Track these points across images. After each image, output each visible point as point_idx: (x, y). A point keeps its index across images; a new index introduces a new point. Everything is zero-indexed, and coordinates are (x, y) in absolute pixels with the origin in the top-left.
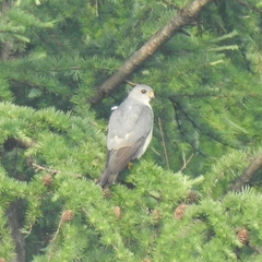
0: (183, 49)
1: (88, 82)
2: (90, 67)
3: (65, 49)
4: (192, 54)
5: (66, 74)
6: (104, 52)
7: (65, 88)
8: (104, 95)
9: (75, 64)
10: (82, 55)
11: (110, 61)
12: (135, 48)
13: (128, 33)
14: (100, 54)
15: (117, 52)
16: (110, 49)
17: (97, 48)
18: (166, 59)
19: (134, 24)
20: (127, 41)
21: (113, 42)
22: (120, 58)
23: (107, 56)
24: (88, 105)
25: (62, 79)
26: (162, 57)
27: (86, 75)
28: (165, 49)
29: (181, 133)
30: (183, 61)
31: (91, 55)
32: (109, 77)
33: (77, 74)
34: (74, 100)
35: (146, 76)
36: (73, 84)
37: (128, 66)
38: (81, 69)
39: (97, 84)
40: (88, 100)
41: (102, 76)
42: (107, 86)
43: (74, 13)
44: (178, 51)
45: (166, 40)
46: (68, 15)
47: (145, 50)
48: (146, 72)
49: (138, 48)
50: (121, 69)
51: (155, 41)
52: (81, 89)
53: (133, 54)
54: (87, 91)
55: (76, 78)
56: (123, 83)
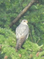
0: (35, 9)
1: (9, 20)
2: (9, 16)
3: (2, 12)
4: (37, 11)
5: (2, 19)
6: (13, 12)
7: (3, 23)
8: (13, 24)
9: (5, 16)
10: (7, 13)
11: (15, 14)
12: (21, 10)
13: (19, 6)
14: (12, 12)
15: (16, 11)
16: (14, 11)
17: (11, 11)
18: (30, 13)
19: (21, 3)
20: (19, 8)
21: (15, 9)
22: (17, 13)
23: (14, 13)
24: (9, 27)
26: (29, 12)
27: (8, 19)
28: (30, 10)
29: (36, 33)
30: (35, 13)
31: (9, 13)
32: (14, 19)
33: (5, 19)
34: (5, 26)
35: (25, 18)
36: (4, 21)
37: (20, 15)
38: (7, 17)
39: (11, 21)
40: (9, 26)
41: (12, 19)
42: (14, 21)
43: (3, 1)
44: (33, 10)
45: (30, 7)
46: (2, 2)
47: (24, 10)
48: (25, 17)
49: (22, 10)
50: (18, 16)
51: (27, 8)
52: (7, 23)
53: (21, 12)
54: (9, 23)
55: (5, 20)
56: (19, 20)
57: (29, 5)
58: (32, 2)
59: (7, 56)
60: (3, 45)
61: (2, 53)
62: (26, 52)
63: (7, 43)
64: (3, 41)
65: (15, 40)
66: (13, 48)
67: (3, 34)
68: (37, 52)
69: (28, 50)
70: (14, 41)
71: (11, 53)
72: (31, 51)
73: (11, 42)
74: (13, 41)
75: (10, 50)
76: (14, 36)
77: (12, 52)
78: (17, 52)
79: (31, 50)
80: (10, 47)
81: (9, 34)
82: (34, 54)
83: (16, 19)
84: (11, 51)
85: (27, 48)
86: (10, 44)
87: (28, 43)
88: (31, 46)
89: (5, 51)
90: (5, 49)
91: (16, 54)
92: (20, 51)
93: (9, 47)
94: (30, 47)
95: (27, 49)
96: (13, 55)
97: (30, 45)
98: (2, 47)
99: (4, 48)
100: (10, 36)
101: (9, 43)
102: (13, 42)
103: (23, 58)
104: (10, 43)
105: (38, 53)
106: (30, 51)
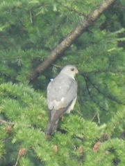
0: (89, 42)
1: (27, 66)
2: (29, 56)
3: (11, 45)
4: (95, 45)
5: (13, 62)
6: (37, 46)
7: (13, 71)
8: (38, 74)
9: (18, 55)
10: (23, 49)
11: (41, 52)
12: (58, 42)
13: (53, 33)
14: (35, 48)
15: (46, 46)
16: (41, 44)
17: (33, 44)
18: (78, 49)
19: (56, 27)
20: (52, 38)
21: (42, 39)
22: (48, 49)
23: (39, 49)
24: (28, 81)
25: (10, 65)
26: (76, 48)
27: (26, 62)
28: (77, 42)
29: (91, 97)
30: (89, 49)
31: (29, 48)
32: (41, 62)
33: (20, 61)
34: (18, 78)
35: (66, 61)
36: (17, 68)
37: (53, 55)
38: (23, 58)
39: (34, 67)
40: (27, 78)
41: (36, 62)
42: (41, 68)
43: (16, 21)
44: (86, 44)
45: (78, 36)
46: (12, 23)
47: (64, 44)
48: (65, 58)
49: (60, 43)
50: (49, 57)
51: (71, 37)
52: (23, 71)
53: (56, 46)
54: (27, 72)
55: (19, 64)
56: (51, 66)
57: (76, 32)
58: (84, 25)
59: (24, 149)
60: (16, 124)
61: (14, 141)
62: (70, 141)
63: (27, 118)
64: (18, 114)
65: (44, 112)
66: (39, 131)
67: (16, 98)
68: (96, 141)
69: (74, 137)
70: (43, 116)
71: (35, 141)
72: (82, 139)
73: (36, 116)
74: (40, 114)
75: (33, 134)
76: (43, 102)
77: (37, 140)
78: (49, 140)
79: (81, 136)
80: (33, 128)
81: (31, 99)
82: (88, 146)
83: (45, 64)
84: (35, 137)
85: (72, 131)
86: (32, 121)
87: (76, 120)
88: (83, 128)
89: (20, 138)
90: (20, 132)
91: (47, 145)
92: (57, 138)
93: (30, 128)
94: (79, 129)
95: (72, 133)
96: (39, 148)
97: (79, 126)
98: (15, 127)
99: (18, 129)
100: (33, 103)
101: (30, 119)
102: (39, 117)
103: (63, 154)
104: (33, 119)
105: (99, 143)
106: (80, 139)
